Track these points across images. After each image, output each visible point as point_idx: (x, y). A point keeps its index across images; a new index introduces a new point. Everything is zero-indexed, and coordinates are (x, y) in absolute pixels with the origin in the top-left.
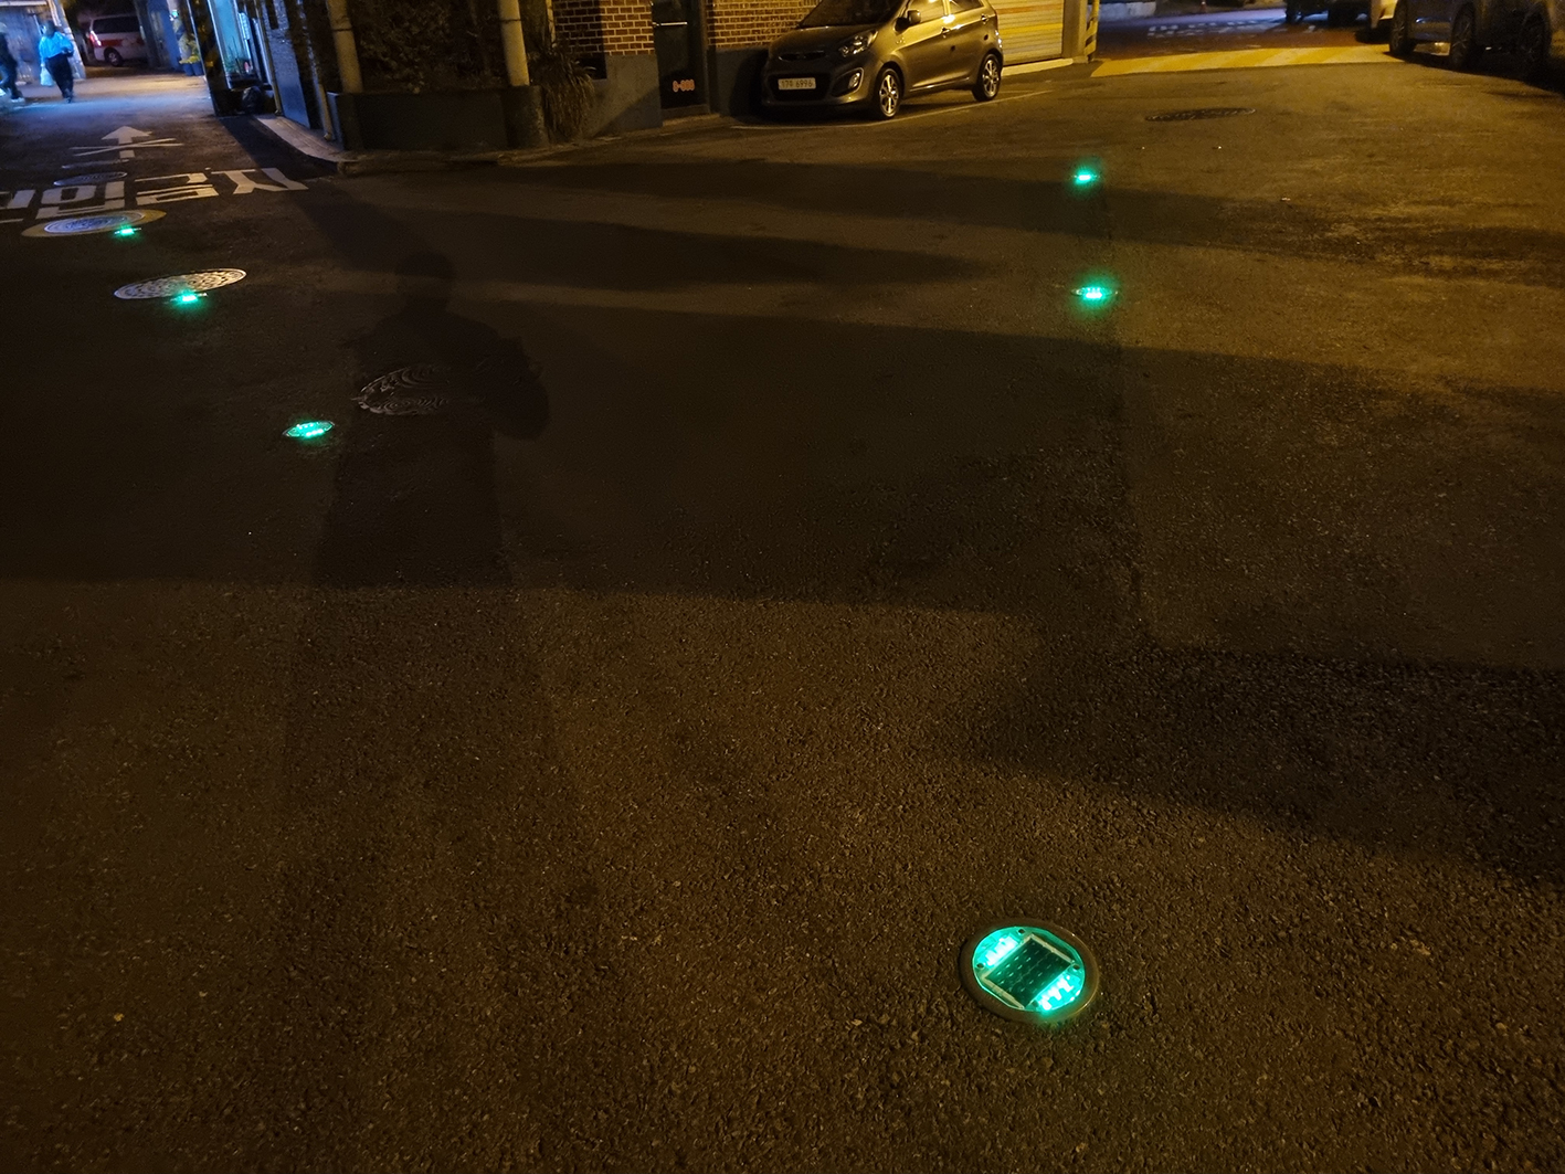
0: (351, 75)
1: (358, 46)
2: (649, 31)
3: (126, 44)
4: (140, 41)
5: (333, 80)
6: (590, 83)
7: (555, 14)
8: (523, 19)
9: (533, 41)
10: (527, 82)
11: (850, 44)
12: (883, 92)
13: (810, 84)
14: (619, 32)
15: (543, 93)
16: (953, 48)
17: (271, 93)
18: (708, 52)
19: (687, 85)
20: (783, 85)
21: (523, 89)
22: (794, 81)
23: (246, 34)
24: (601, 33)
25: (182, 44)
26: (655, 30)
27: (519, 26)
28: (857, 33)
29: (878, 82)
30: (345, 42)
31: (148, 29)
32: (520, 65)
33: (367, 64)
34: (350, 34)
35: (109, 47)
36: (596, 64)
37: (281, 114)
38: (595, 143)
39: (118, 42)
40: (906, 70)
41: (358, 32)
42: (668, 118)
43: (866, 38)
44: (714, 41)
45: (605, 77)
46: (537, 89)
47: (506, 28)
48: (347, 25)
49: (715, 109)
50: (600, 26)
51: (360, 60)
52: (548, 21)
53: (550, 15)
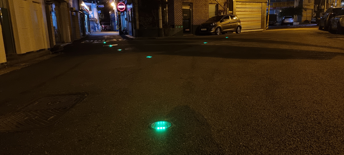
0: (138, 27)
1: (139, 23)
2: (182, 22)
3: (108, 27)
4: (110, 27)
5: (135, 28)
6: (171, 29)
7: (168, 19)
8: (162, 19)
9: (163, 23)
10: (162, 28)
11: (212, 24)
12: (217, 31)
13: (206, 29)
14: (177, 22)
15: (164, 30)
16: (231, 25)
17: (128, 32)
18: (192, 25)
19: (188, 30)
20: (202, 30)
21: (161, 29)
22: (203, 29)
23: (126, 24)
24: (174, 22)
25: (117, 27)
26: (183, 22)
27: (161, 20)
28: (214, 22)
29: (216, 29)
30: (138, 22)
31: (112, 25)
32: (161, 26)
33: (140, 25)
34: (138, 21)
35: (105, 27)
36: (173, 26)
37: (129, 34)
38: (172, 37)
39: (107, 27)
40: (222, 28)
41: (139, 21)
42: (184, 34)
43: (215, 23)
45: (174, 28)
46: (163, 29)
47: (160, 21)
48: (138, 20)
49: (192, 34)
50: (174, 21)
51: (139, 25)
52: (167, 20)
53: (167, 19)
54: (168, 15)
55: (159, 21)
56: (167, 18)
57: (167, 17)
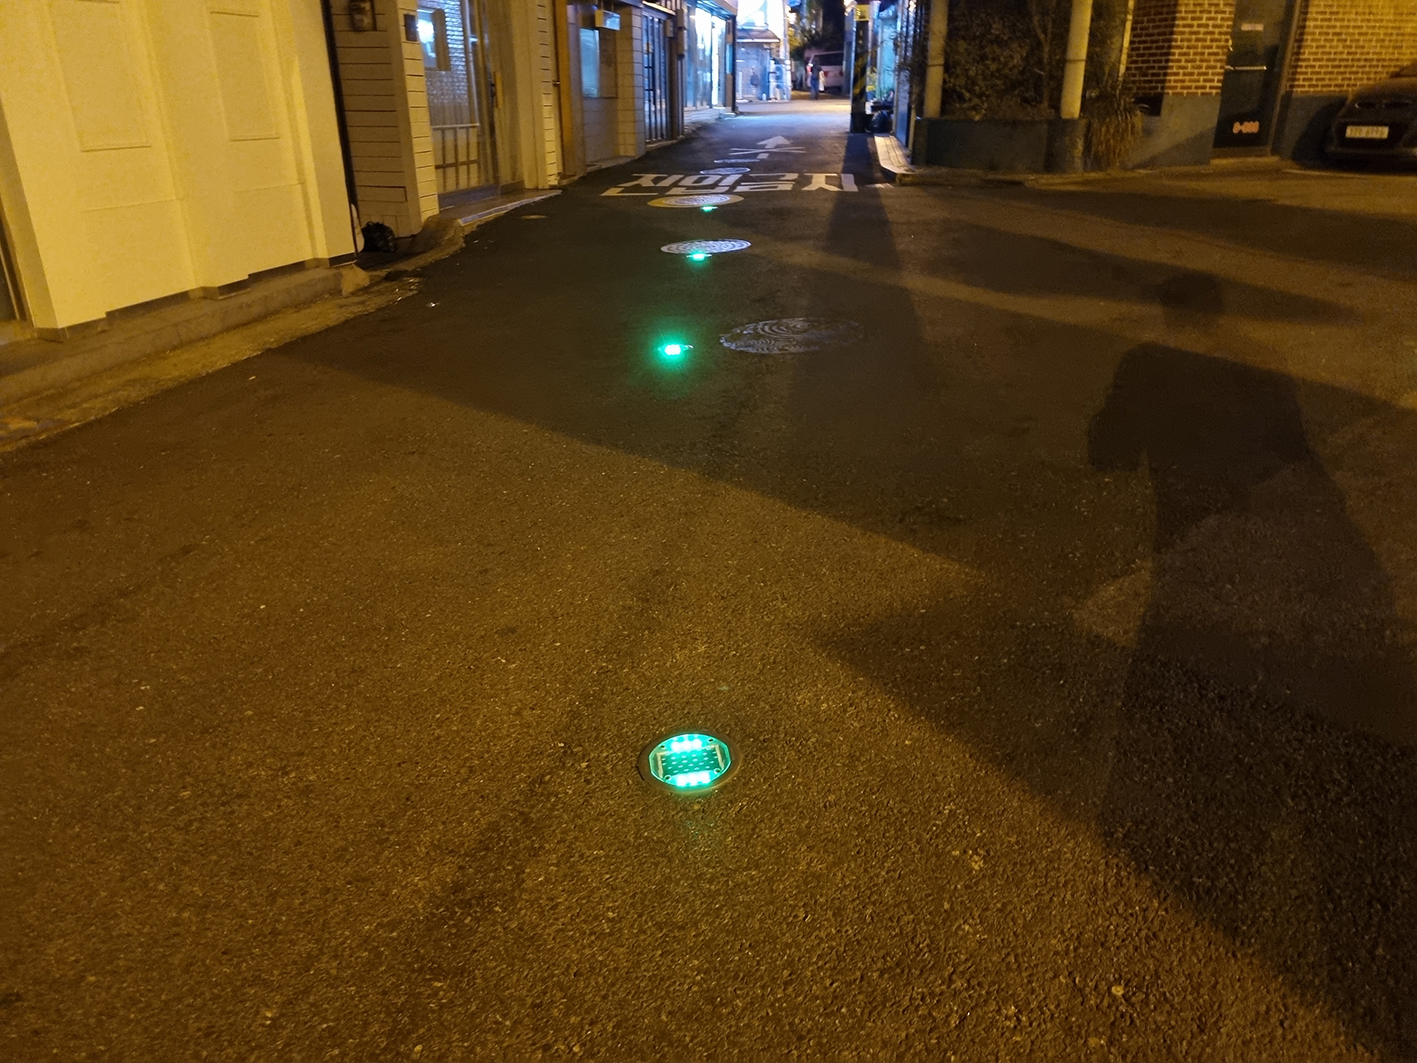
0: (933, 104)
1: (945, 82)
2: (1218, 74)
6: (1139, 119)
7: (1129, 56)
9: (1091, 79)
10: (1077, 115)
13: (1383, 132)
14: (1185, 74)
15: (1089, 126)
18: (1283, 97)
19: (1251, 127)
20: (1351, 132)
21: (1072, 122)
22: (1365, 129)
24: (1166, 74)
26: (1227, 74)
27: (1082, 66)
30: (935, 76)
32: (1073, 103)
33: (948, 95)
34: (941, 70)
36: (1153, 104)
38: (1129, 174)
41: (948, 68)
42: (1219, 157)
44: (1292, 86)
45: (1157, 115)
46: (1084, 122)
47: (1070, 68)
48: (941, 61)
49: (1275, 151)
50: (1167, 68)
51: (944, 91)
52: (1119, 62)
53: (1124, 57)
54: (1133, 29)
55: (1063, 70)
56: (1121, 51)
57: (1126, 44)
